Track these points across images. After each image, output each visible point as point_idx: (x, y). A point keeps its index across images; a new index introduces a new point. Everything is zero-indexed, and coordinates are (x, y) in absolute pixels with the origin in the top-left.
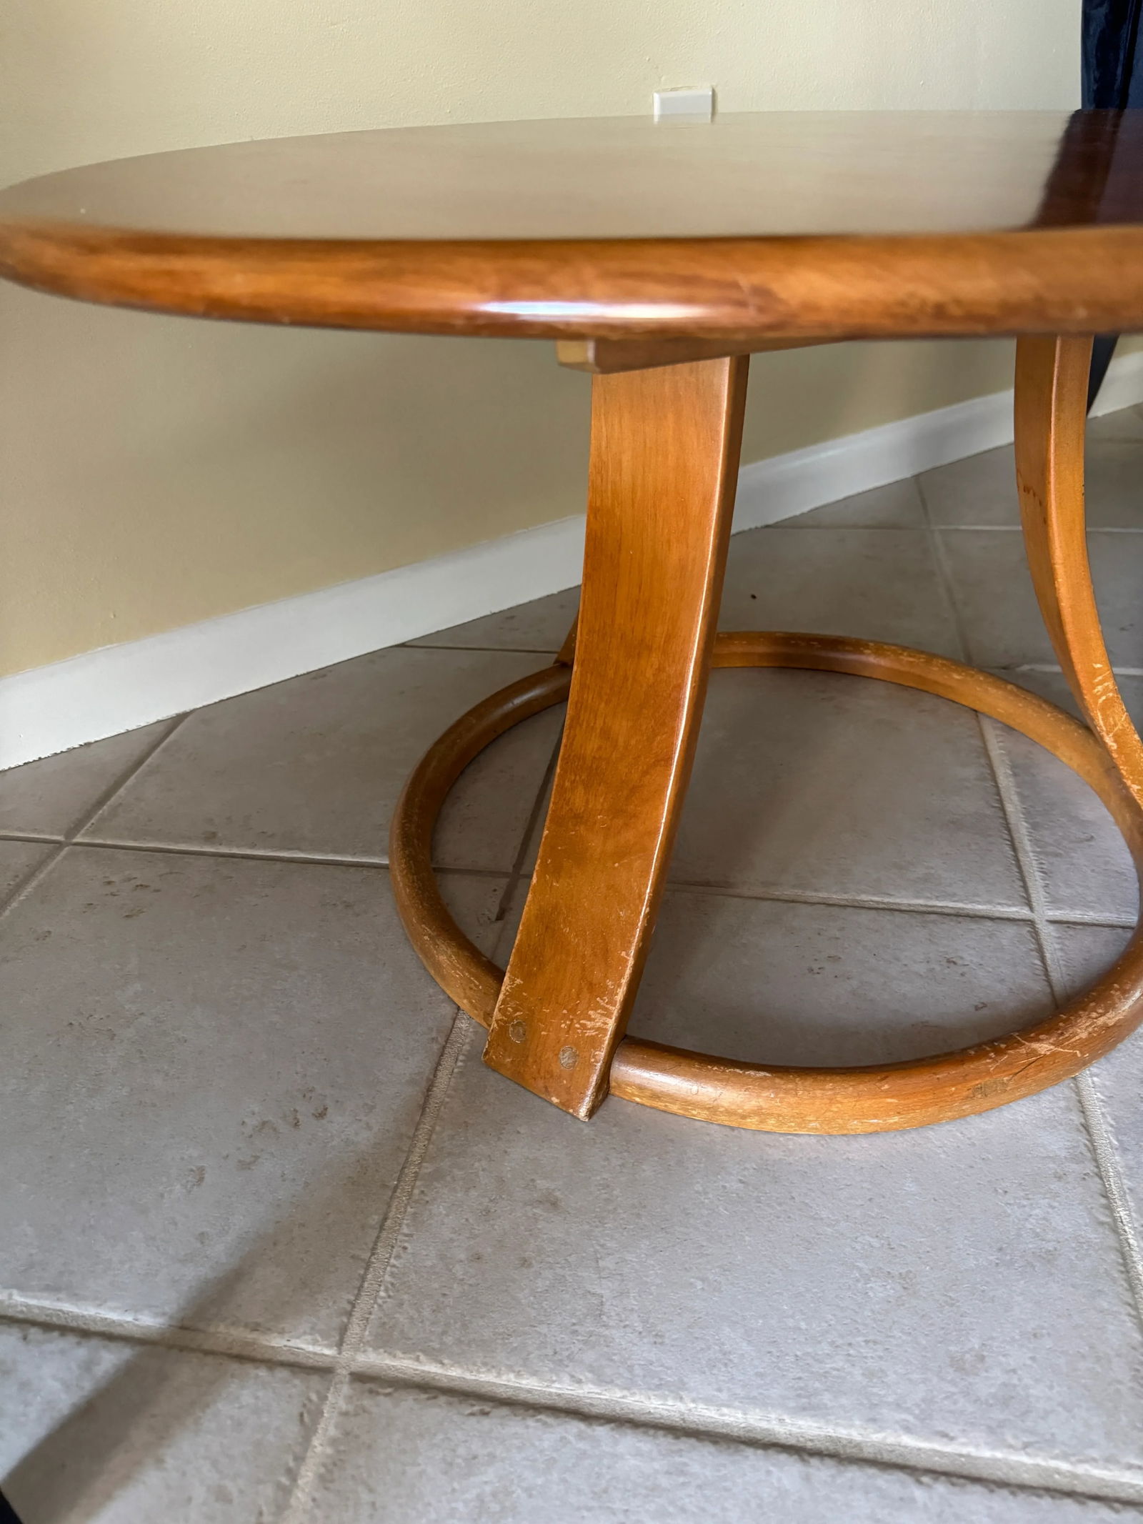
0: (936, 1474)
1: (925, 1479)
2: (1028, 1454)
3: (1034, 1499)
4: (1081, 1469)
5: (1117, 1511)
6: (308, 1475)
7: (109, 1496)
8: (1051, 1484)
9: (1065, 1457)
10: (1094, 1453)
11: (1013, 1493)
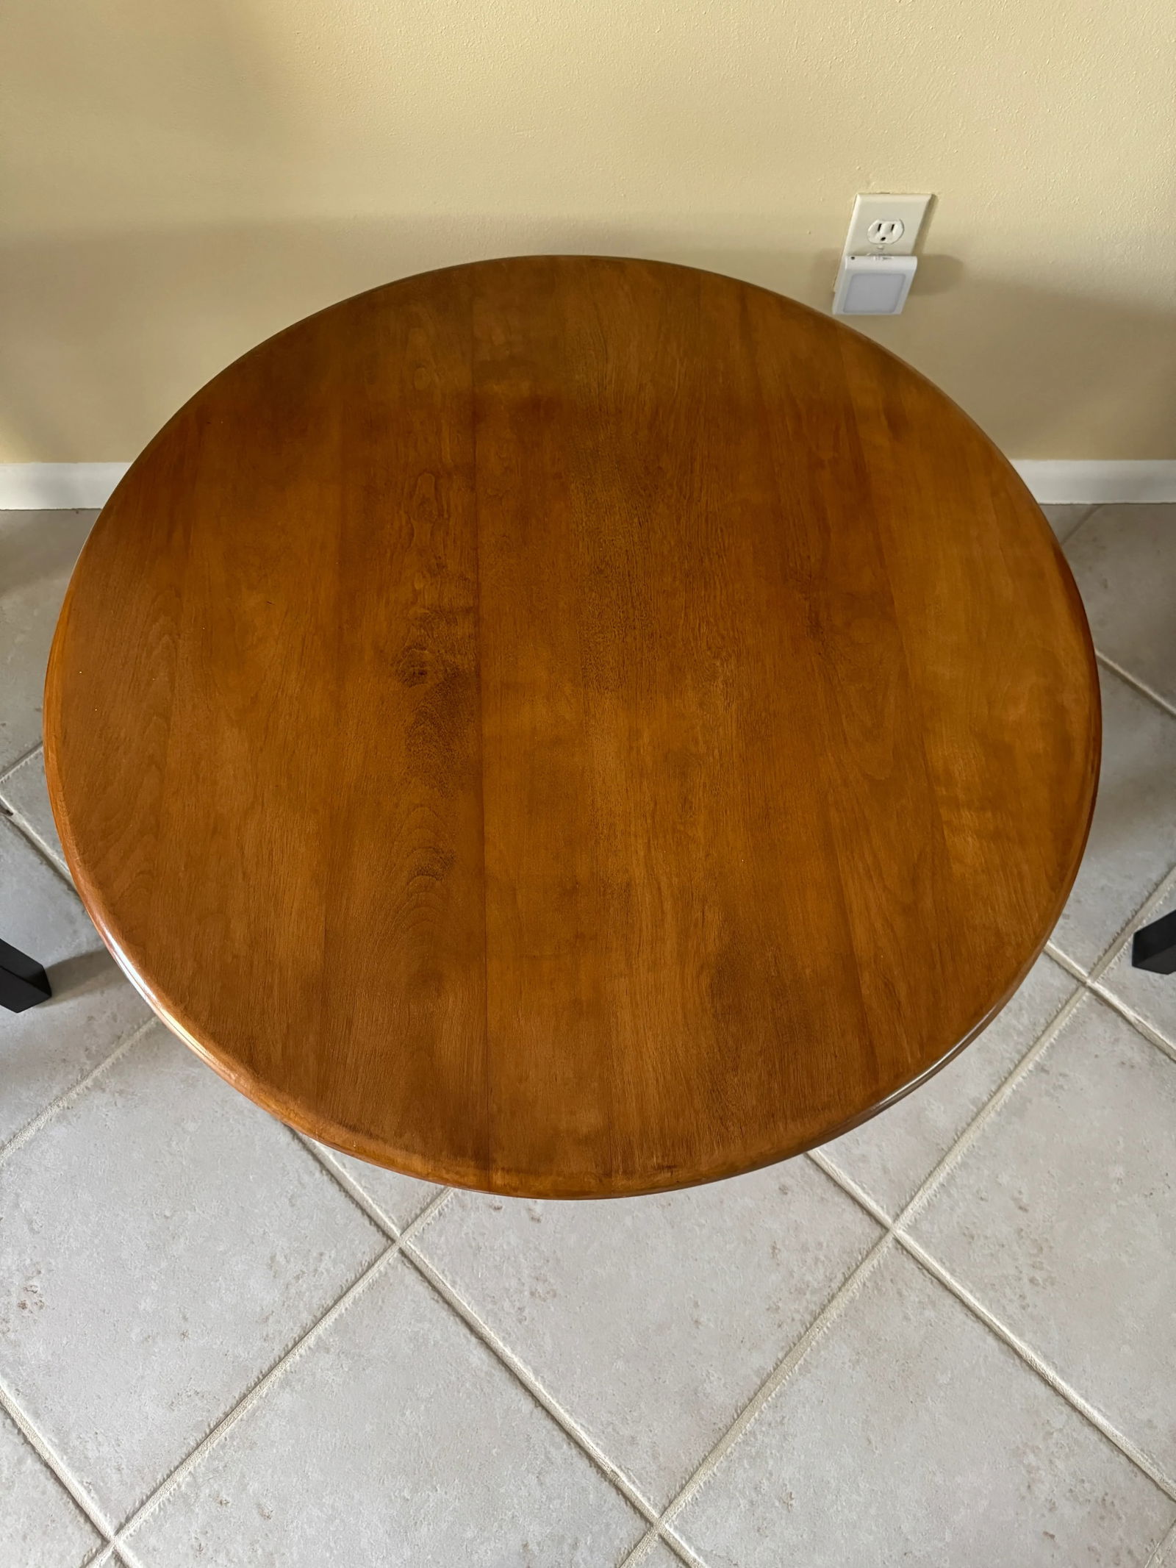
0: (329, 1173)
1: (324, 1172)
2: (363, 1190)
3: (350, 1202)
4: (374, 1206)
5: (371, 1224)
6: (144, 1029)
7: (82, 994)
8: (361, 1203)
9: (373, 1200)
10: (384, 1206)
11: (346, 1196)
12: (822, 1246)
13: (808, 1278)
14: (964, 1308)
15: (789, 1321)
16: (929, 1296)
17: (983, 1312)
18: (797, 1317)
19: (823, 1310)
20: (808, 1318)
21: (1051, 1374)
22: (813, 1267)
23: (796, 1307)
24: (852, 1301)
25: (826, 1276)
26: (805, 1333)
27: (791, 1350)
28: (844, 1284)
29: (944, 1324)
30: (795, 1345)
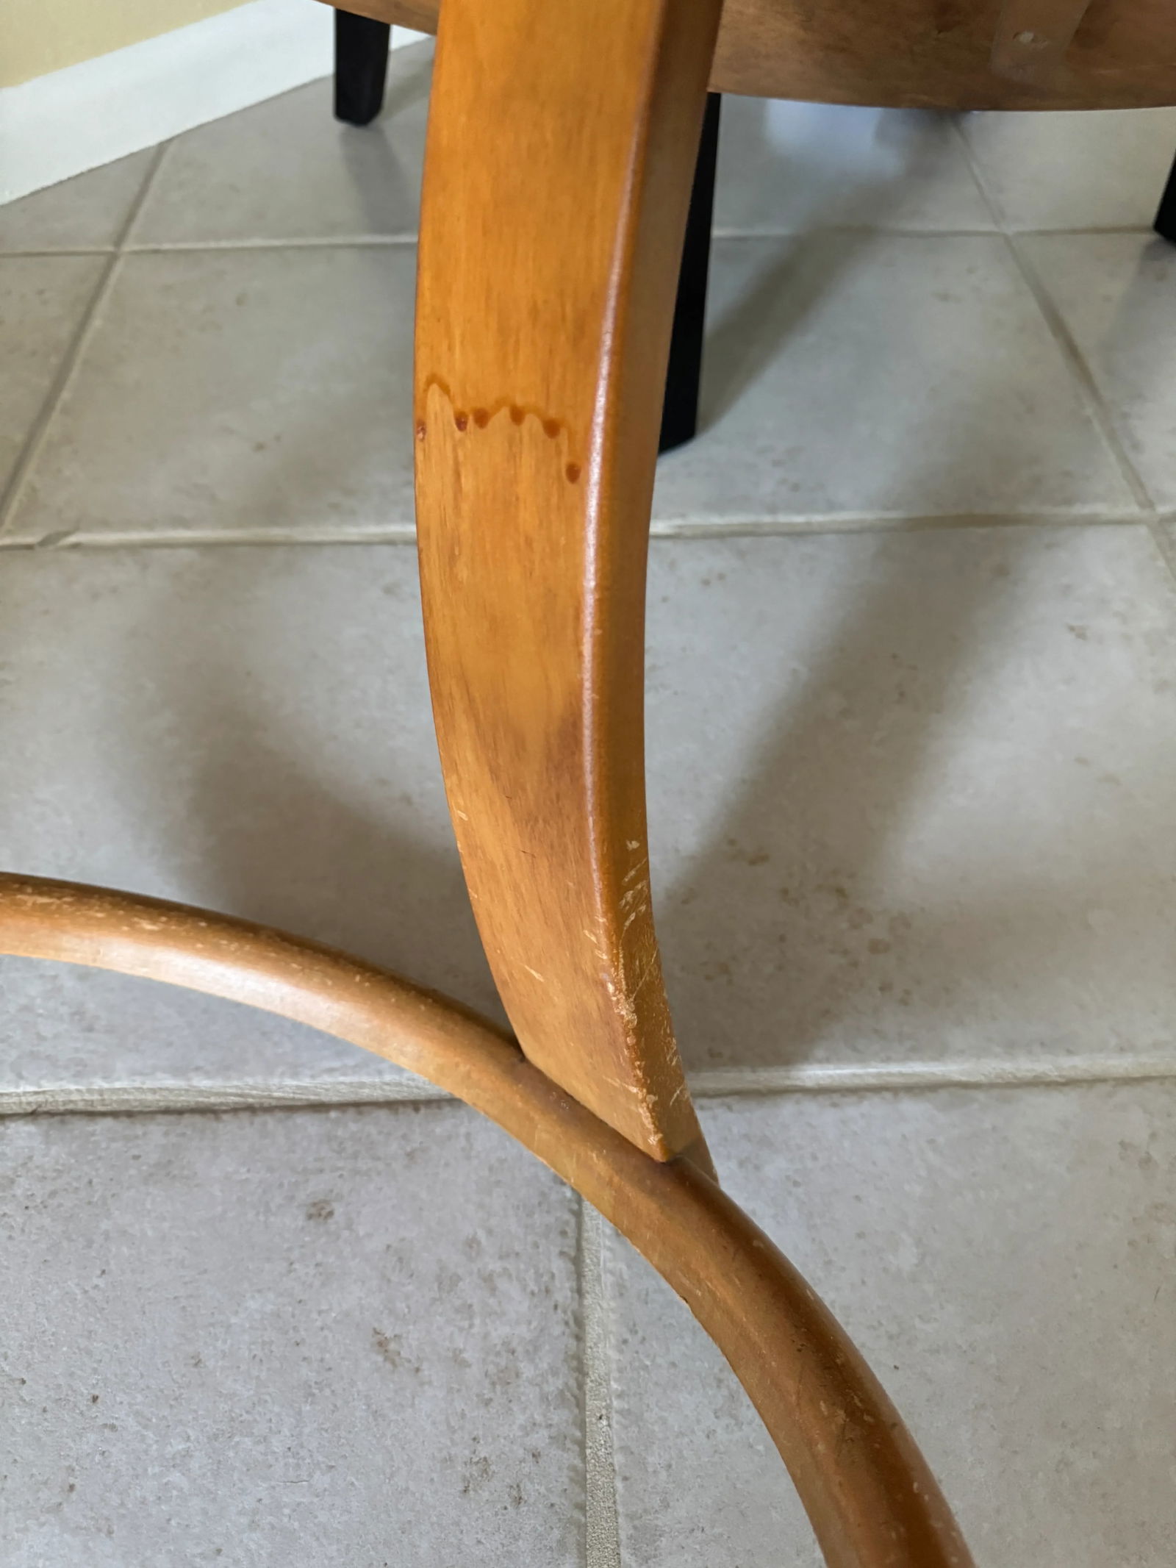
12: (479, 1243)
13: (499, 1332)
14: (821, 1098)
15: (528, 1467)
16: (747, 1137)
17: (854, 1075)
18: (540, 1439)
19: (579, 1367)
20: (561, 1417)
21: (1044, 1066)
22: (492, 1301)
23: (521, 1419)
24: (621, 1291)
25: (533, 1293)
26: (584, 1458)
27: (582, 1528)
28: (579, 1275)
29: (815, 1158)
30: (581, 1507)
